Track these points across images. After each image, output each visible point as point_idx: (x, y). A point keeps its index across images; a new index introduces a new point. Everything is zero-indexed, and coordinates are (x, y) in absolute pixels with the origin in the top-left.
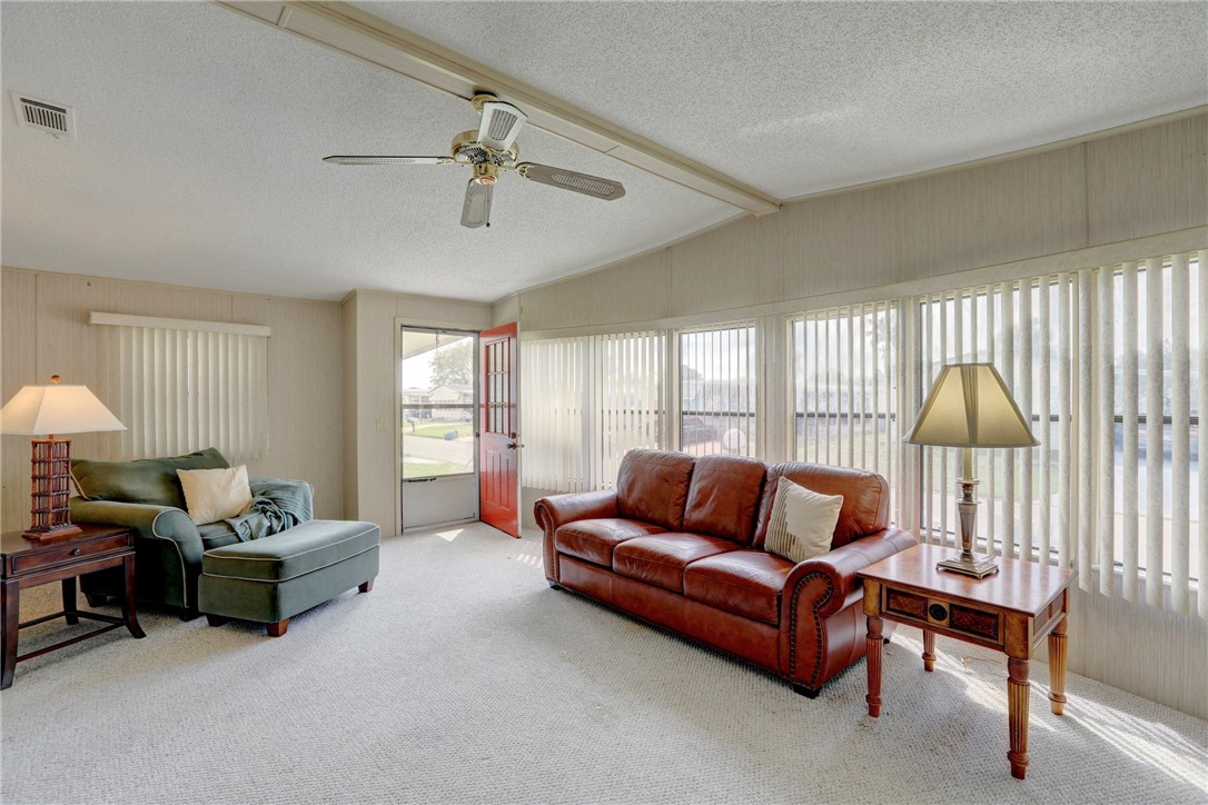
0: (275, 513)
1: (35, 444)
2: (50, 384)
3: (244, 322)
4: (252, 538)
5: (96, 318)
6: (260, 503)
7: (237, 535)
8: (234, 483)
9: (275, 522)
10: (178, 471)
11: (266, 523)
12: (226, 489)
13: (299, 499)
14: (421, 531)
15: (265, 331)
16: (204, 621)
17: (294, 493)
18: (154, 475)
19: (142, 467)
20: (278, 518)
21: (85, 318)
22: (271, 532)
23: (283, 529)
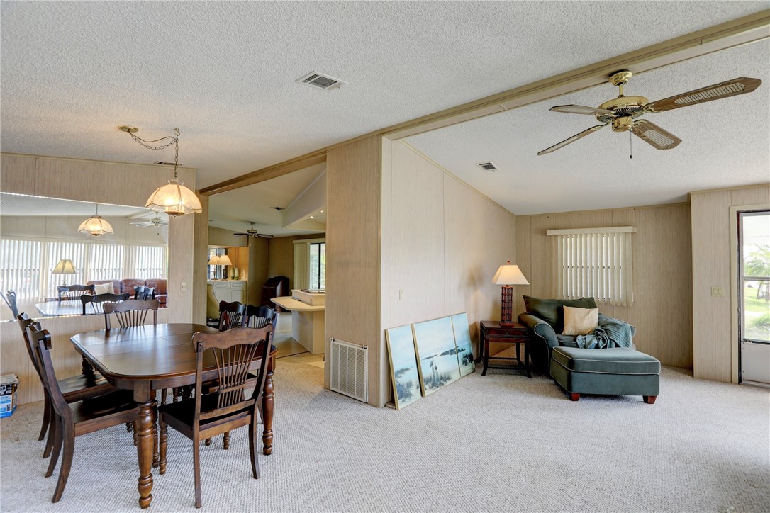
0: (603, 337)
1: (503, 288)
2: (506, 264)
3: (619, 225)
4: (585, 347)
5: (549, 233)
6: (599, 330)
7: (577, 344)
8: (587, 317)
9: (601, 342)
10: (564, 306)
11: (595, 342)
12: (583, 319)
13: (622, 333)
14: (762, 387)
15: (630, 229)
16: (553, 382)
17: (618, 329)
18: (554, 307)
19: (549, 303)
20: (604, 341)
21: (544, 232)
22: (597, 347)
23: (605, 347)
